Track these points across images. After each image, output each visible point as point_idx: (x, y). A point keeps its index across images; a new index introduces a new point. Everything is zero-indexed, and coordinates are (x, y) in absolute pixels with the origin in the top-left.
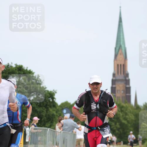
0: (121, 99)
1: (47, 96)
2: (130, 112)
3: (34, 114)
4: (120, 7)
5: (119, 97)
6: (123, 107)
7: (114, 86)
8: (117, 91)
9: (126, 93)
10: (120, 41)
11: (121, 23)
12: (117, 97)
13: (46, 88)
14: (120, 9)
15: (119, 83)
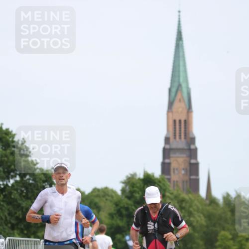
0: (180, 185)
1: (41, 179)
2: (198, 210)
3: (16, 213)
4: (179, 12)
5: (177, 182)
6: (183, 200)
7: (167, 161)
8: (174, 169)
9: (191, 175)
10: (179, 76)
11: (181, 42)
12: (174, 181)
13: (37, 163)
14: (179, 16)
15: (178, 155)
